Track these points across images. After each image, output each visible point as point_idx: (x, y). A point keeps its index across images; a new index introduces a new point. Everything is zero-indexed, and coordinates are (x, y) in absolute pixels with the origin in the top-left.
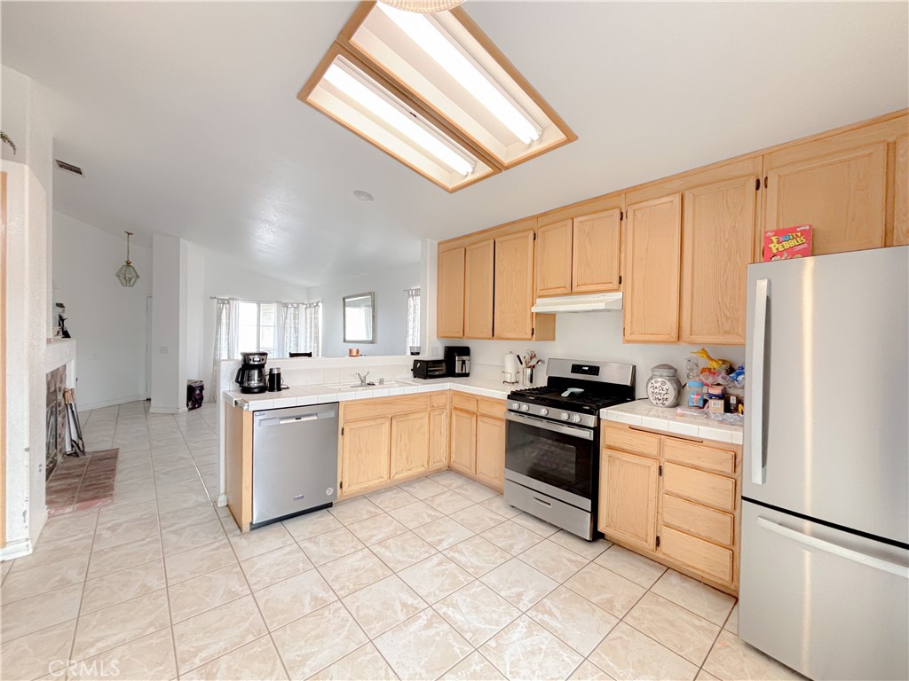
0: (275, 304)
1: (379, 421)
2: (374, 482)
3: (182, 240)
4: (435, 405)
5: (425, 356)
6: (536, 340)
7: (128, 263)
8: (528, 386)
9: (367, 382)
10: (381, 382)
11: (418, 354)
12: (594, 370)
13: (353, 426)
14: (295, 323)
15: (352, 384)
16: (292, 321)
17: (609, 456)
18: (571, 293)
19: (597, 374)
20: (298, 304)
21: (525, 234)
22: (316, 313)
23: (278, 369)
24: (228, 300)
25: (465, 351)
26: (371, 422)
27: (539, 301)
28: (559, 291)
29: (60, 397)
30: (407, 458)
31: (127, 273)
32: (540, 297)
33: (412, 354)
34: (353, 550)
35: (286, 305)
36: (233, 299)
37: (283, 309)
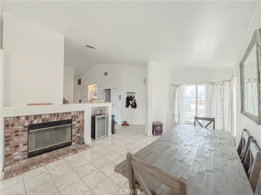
14: (221, 95)
16: (219, 93)
24: (179, 85)
29: (74, 123)
35: (213, 84)
36: (181, 84)
37: (211, 87)
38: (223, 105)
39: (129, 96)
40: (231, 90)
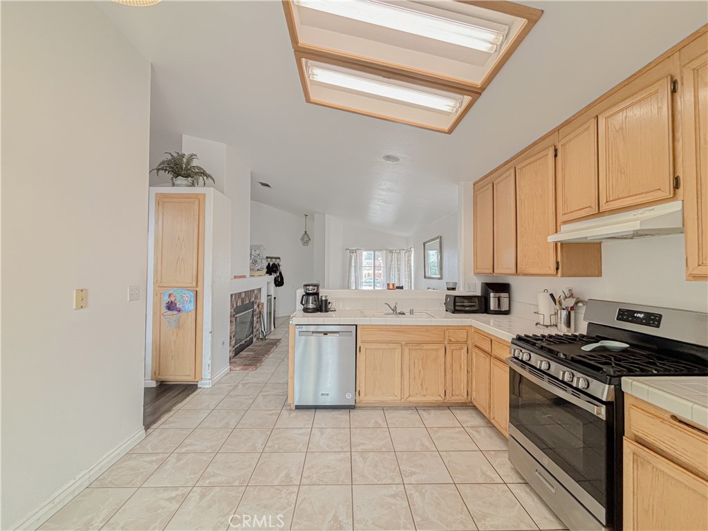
0: (384, 251)
1: (392, 346)
2: (389, 399)
3: (326, 215)
4: (453, 340)
5: (461, 291)
6: (563, 276)
7: (306, 232)
8: (562, 330)
9: (398, 311)
10: (412, 312)
11: (454, 289)
12: (653, 319)
13: (368, 346)
14: (398, 264)
15: (387, 312)
16: (396, 263)
17: (634, 454)
18: (600, 213)
19: (658, 326)
20: (400, 250)
21: (544, 153)
22: (410, 256)
23: (326, 297)
24: (355, 250)
25: (504, 288)
26: (384, 346)
27: (564, 228)
28: (583, 213)
29: (255, 306)
30: (422, 385)
31: (306, 239)
32: (565, 222)
33: (448, 289)
34: (340, 450)
35: (391, 252)
36: (358, 249)
37: (390, 255)
38: (399, 275)
39: (271, 264)
40: (409, 260)
